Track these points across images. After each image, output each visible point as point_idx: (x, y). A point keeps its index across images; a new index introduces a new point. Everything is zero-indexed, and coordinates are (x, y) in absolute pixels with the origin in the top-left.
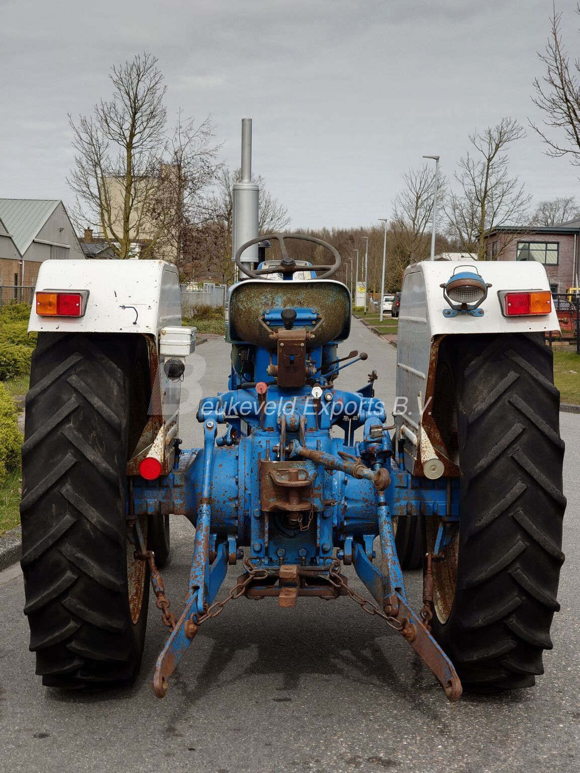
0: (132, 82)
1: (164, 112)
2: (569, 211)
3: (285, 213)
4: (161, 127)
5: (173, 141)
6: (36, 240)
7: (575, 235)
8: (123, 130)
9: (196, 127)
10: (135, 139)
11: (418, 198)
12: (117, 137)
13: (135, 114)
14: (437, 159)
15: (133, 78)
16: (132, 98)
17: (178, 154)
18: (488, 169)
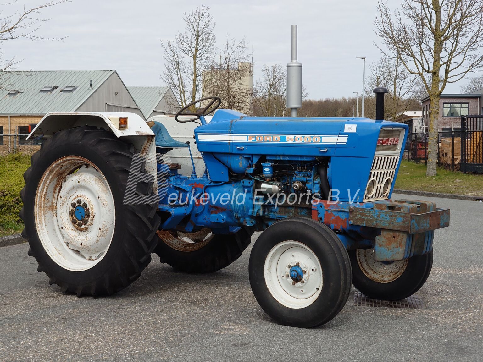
0: (196, 21)
1: (214, 37)
3: (305, 90)
4: (213, 46)
5: (225, 52)
6: (155, 110)
7: (479, 98)
8: (191, 48)
9: (237, 44)
10: (198, 53)
11: (378, 79)
12: (188, 52)
13: (197, 39)
14: (364, 59)
15: (196, 19)
16: (196, 30)
17: (227, 60)
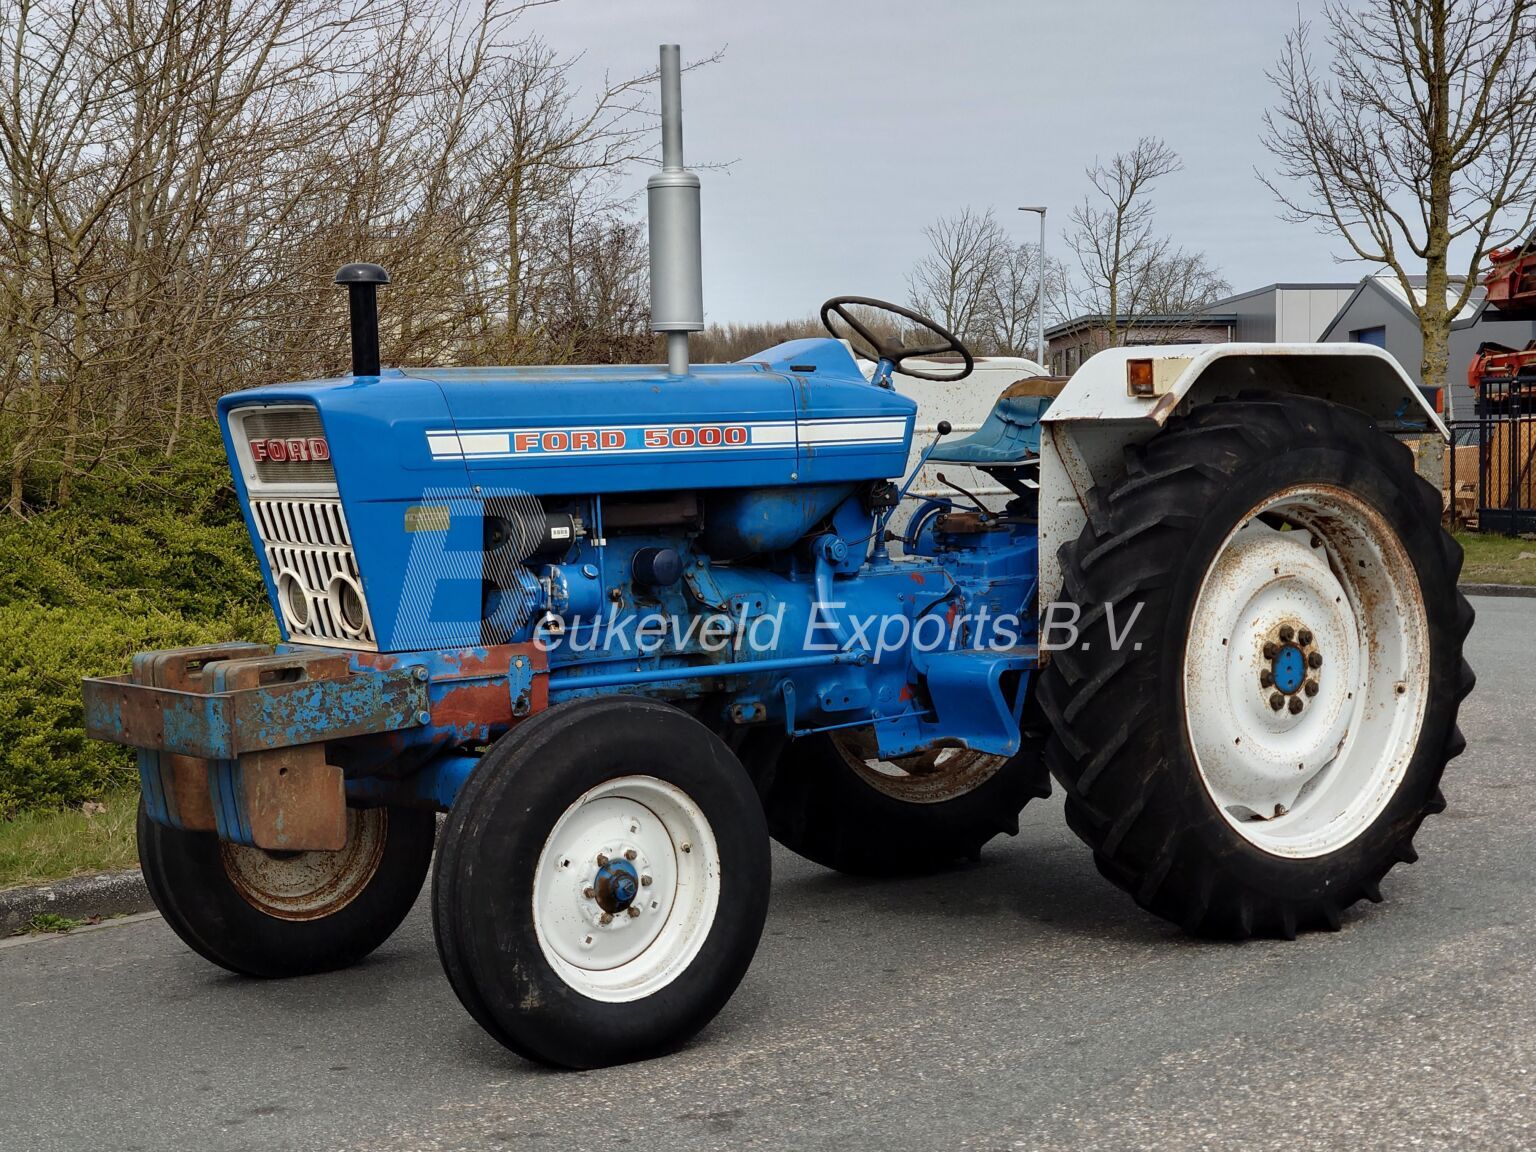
2: (1195, 281)
7: (1230, 328)
11: (954, 271)
14: (1042, 212)
18: (1119, 224)
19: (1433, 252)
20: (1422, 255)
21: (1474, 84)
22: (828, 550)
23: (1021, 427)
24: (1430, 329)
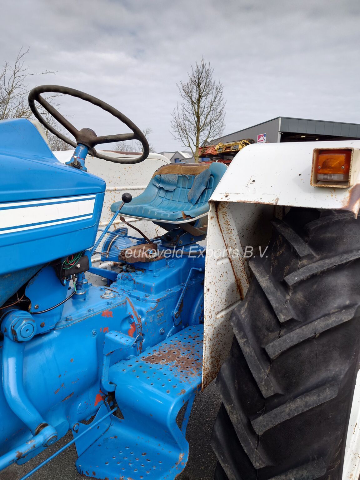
19: (197, 146)
20: (195, 146)
21: (203, 118)
22: (14, 332)
23: (167, 191)
24: (196, 158)
